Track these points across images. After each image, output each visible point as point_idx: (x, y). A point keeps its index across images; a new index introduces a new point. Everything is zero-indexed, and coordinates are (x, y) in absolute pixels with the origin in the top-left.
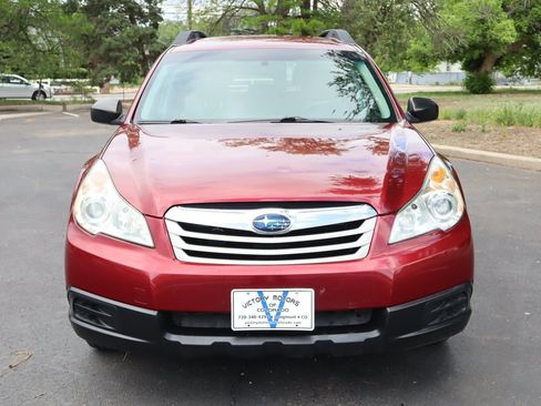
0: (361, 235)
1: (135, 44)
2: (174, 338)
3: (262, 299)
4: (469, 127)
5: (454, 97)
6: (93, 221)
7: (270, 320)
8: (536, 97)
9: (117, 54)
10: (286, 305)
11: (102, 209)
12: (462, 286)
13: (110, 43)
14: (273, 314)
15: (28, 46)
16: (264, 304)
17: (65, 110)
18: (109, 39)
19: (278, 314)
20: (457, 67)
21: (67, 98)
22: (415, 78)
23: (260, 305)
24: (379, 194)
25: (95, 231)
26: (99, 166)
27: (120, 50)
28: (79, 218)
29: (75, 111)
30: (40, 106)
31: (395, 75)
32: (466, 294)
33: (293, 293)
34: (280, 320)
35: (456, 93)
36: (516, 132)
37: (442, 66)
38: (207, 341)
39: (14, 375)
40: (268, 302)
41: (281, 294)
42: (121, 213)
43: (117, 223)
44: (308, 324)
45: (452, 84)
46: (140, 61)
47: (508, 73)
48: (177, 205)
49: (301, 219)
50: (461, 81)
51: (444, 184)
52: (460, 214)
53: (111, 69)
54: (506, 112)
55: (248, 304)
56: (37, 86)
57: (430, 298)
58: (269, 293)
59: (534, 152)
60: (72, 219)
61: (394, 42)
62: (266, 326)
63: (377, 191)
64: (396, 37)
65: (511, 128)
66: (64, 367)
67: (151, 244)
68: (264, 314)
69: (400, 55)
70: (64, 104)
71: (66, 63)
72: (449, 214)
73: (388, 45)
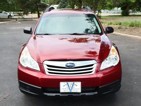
0: (93, 68)
1: (35, 3)
2: (46, 94)
3: (68, 84)
4: (122, 27)
5: (119, 17)
6: (25, 63)
7: (70, 90)
8: (140, 17)
9: (30, 6)
10: (74, 86)
11: (27, 60)
12: (119, 80)
13: (28, 3)
14: (71, 88)
15: (6, 3)
16: (68, 86)
17: (17, 21)
18: (28, 2)
19: (72, 88)
20: (120, 9)
21: (17, 17)
22: (109, 11)
23: (67, 86)
24: (98, 57)
25: (25, 66)
26: (26, 48)
27: (31, 5)
28: (21, 62)
29: (19, 21)
30: (10, 20)
31: (103, 10)
32: (119, 82)
33: (76, 83)
34: (72, 90)
35: (119, 16)
36: (135, 29)
37: (116, 8)
38: (54, 95)
39: (5, 101)
40: (69, 85)
41: (73, 83)
42: (32, 61)
43: (31, 64)
44: (79, 91)
45: (118, 13)
46: (36, 8)
47: (133, 10)
48: (46, 60)
49: (78, 64)
50: (121, 12)
51: (114, 53)
52: (118, 61)
53: (28, 10)
54: (132, 23)
55: (64, 86)
56: (9, 14)
57: (110, 84)
58: (70, 83)
59: (139, 35)
60: (19, 63)
61: (103, 3)
62: (69, 91)
63: (97, 56)
64: (103, 1)
65: (133, 27)
66: (18, 98)
67: (40, 70)
68: (68, 88)
69: (105, 6)
70: (16, 19)
71: (17, 8)
72: (115, 62)
73: (101, 4)
